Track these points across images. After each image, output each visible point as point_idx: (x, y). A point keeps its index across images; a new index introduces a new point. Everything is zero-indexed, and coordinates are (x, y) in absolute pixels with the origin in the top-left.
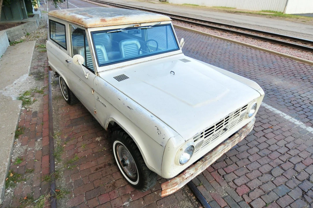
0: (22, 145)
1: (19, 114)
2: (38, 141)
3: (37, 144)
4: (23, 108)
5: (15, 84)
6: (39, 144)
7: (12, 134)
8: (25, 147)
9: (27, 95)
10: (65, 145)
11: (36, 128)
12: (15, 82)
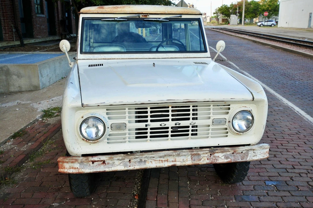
0: (12, 144)
1: (31, 121)
2: (29, 144)
3: (26, 146)
4: (41, 119)
5: (52, 100)
6: (27, 147)
7: (11, 133)
8: (13, 146)
9: (54, 111)
10: (48, 152)
11: (36, 135)
12: (53, 99)
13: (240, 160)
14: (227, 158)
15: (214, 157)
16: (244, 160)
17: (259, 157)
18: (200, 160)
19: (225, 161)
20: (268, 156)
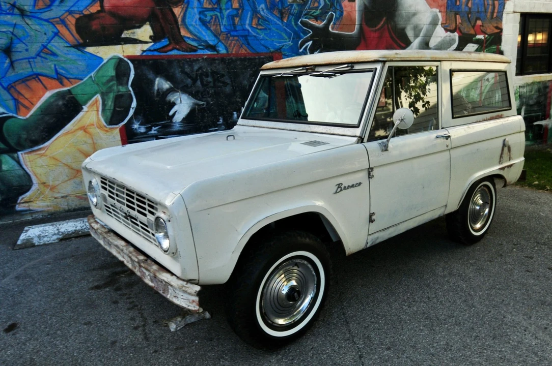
13: (161, 292)
14: (152, 281)
15: (143, 271)
16: (164, 295)
17: (181, 303)
18: (135, 268)
19: (151, 284)
20: (196, 309)
